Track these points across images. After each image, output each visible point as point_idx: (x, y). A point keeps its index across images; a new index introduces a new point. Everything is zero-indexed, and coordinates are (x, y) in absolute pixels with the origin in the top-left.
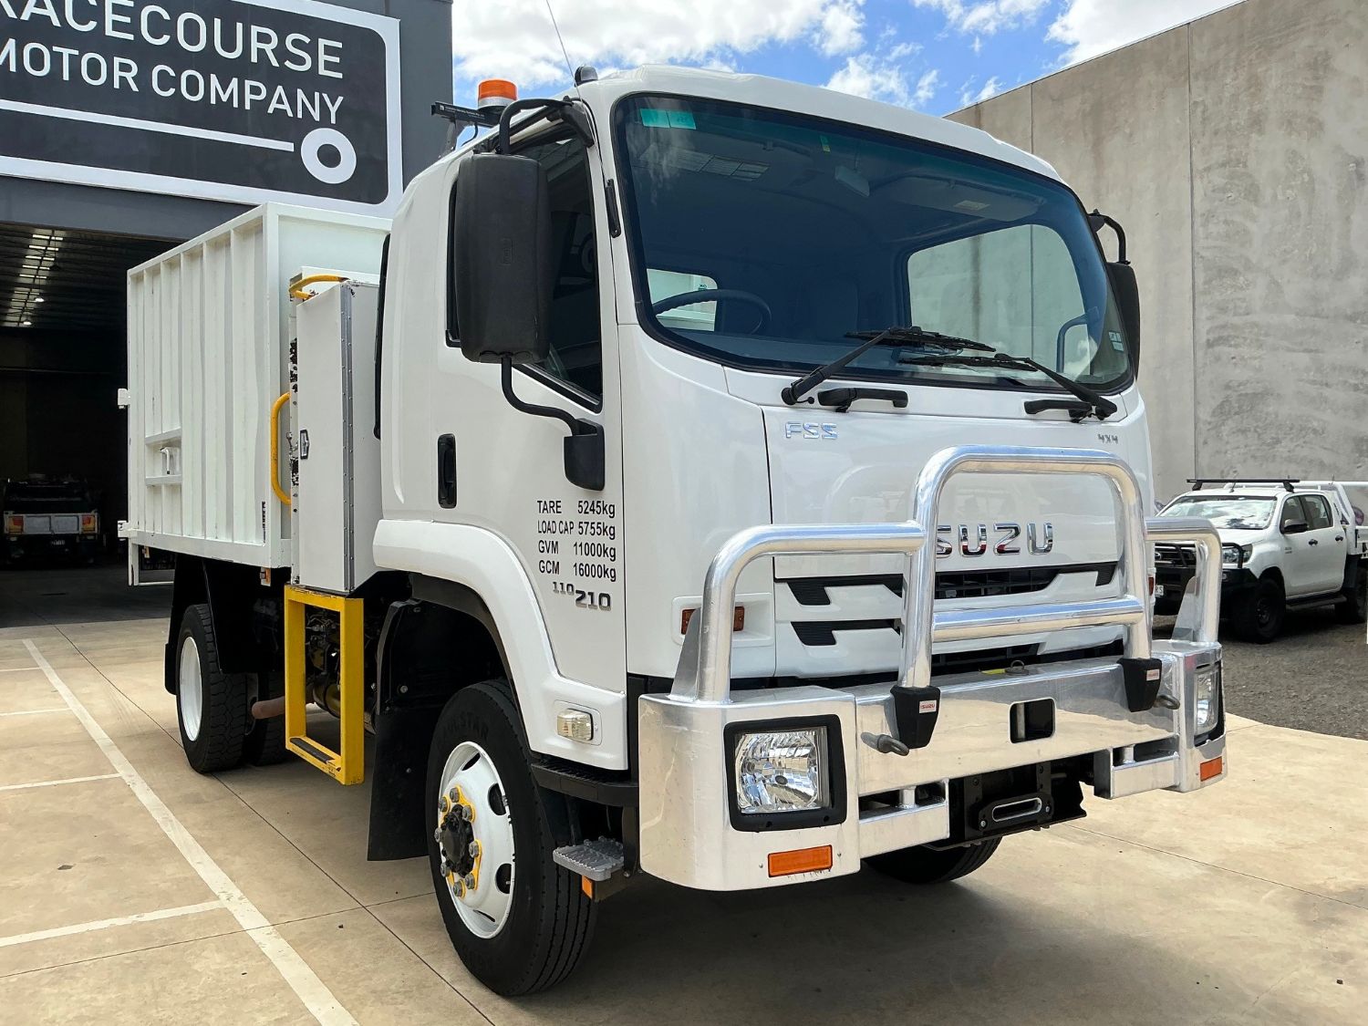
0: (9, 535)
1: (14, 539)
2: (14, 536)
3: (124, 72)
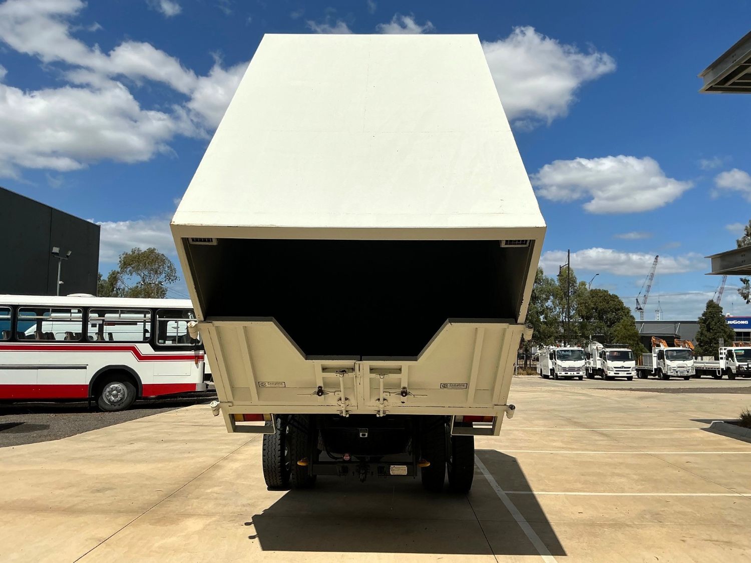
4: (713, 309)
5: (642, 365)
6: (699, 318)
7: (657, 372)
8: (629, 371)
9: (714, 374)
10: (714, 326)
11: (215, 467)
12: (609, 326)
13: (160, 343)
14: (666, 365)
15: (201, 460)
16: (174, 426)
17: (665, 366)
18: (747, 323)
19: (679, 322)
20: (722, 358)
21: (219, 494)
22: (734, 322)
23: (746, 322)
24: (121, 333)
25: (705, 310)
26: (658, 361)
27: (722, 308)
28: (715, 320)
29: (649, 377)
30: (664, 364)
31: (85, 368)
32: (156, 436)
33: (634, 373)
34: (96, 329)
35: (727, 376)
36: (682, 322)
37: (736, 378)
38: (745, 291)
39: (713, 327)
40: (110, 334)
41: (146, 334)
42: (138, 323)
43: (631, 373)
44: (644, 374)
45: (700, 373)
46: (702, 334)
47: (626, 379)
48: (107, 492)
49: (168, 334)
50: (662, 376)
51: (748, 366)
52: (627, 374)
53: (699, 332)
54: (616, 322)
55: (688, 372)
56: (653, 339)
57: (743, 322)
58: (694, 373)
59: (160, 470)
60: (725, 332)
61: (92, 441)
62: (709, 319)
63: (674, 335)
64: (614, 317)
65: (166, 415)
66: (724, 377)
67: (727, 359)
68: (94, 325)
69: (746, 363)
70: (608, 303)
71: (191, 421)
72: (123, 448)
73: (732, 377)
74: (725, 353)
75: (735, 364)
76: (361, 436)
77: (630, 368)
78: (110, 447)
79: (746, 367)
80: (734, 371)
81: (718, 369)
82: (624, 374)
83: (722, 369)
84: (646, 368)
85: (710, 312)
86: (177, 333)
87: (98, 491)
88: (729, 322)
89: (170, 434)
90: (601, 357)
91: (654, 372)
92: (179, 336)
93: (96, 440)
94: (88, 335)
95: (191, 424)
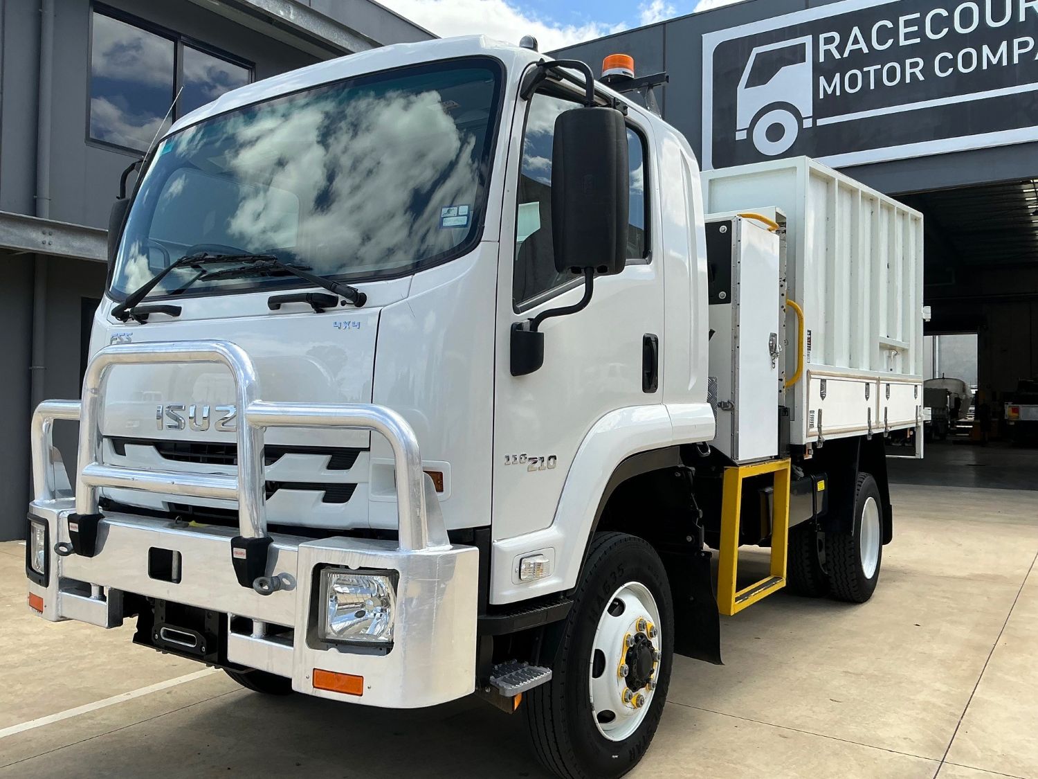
0: (1009, 421)
1: (1013, 424)
2: (1012, 421)
3: (913, 69)
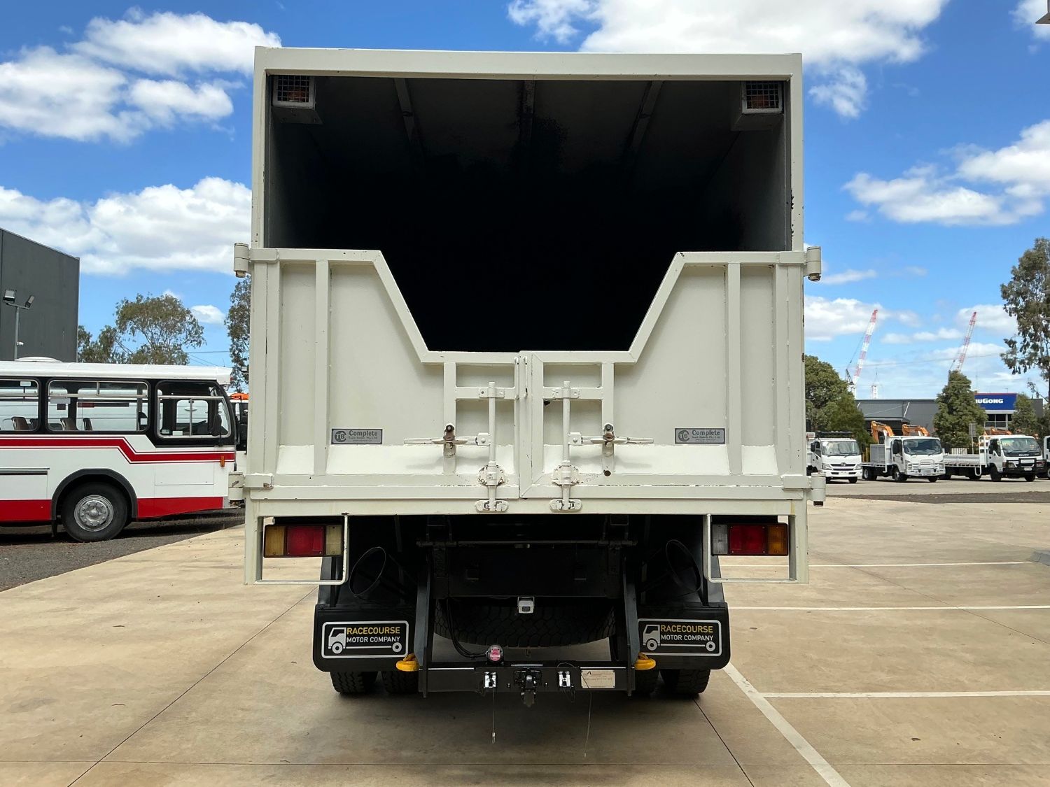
4: (957, 383)
5: (869, 461)
6: (939, 395)
7: (891, 471)
8: (852, 469)
9: (971, 473)
10: (960, 407)
11: (243, 649)
12: (818, 407)
13: (163, 434)
14: (904, 461)
15: (219, 635)
16: (183, 569)
17: (902, 463)
18: (1002, 402)
19: (909, 401)
20: (983, 451)
21: (247, 710)
22: (984, 401)
23: (1000, 401)
24: (104, 419)
25: (947, 384)
26: (893, 455)
27: (970, 382)
28: (961, 398)
29: (879, 478)
30: (902, 459)
31: (46, 474)
32: (150, 587)
33: (859, 473)
34: (65, 413)
35: (989, 476)
36: (912, 401)
37: (1002, 479)
38: (1010, 357)
39: (957, 408)
40: (87, 421)
41: (142, 419)
42: (130, 404)
43: (855, 473)
44: (872, 473)
45: (952, 471)
46: (941, 417)
47: (847, 481)
48: (39, 710)
49: (178, 421)
50: (898, 476)
51: (1020, 463)
52: (850, 473)
53: (937, 414)
54: (827, 401)
55: (935, 471)
56: (874, 424)
57: (996, 401)
58: (944, 472)
59: (145, 658)
60: (974, 415)
61: (40, 598)
62: (951, 396)
63: (902, 420)
64: (826, 394)
65: (171, 548)
66: (983, 477)
67: (991, 452)
68: (61, 407)
69: (1017, 458)
70: (817, 374)
71: (212, 559)
72: (90, 612)
73: (996, 477)
74: (987, 444)
75: (1002, 459)
76: (521, 611)
77: (854, 465)
78: (68, 609)
79: (1018, 463)
80: (1000, 469)
81: (976, 466)
82: (846, 474)
83: (983, 466)
84: (875, 465)
85: (953, 387)
86: (191, 418)
87: (22, 708)
88: (978, 401)
89: (173, 583)
90: (812, 450)
91: (886, 471)
92: (194, 424)
93: (45, 597)
94: (49, 422)
95: (213, 564)
